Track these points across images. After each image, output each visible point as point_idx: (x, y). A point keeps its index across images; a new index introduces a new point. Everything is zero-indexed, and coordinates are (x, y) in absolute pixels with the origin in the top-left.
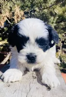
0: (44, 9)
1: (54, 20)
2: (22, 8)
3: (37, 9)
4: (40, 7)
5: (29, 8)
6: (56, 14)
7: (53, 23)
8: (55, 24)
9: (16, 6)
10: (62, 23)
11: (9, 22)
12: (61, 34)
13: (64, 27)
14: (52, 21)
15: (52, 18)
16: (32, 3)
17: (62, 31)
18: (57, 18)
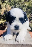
0: (20, 4)
1: (25, 9)
2: (10, 5)
3: (17, 5)
4: (18, 4)
5: (13, 5)
6: (26, 5)
8: (25, 11)
10: (29, 9)
11: (5, 12)
13: (30, 11)
14: (24, 9)
15: (24, 8)
16: (14, 2)
17: (29, 13)
18: (26, 7)
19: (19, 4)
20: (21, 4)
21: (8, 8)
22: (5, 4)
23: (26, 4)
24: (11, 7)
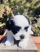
1: (26, 10)
5: (13, 6)
7: (26, 12)
9: (7, 6)
10: (31, 11)
12: (31, 17)
13: (32, 13)
15: (26, 9)
17: (31, 15)
18: (28, 9)
19: (20, 5)
20: (22, 5)
21: (7, 10)
22: (3, 5)
23: (28, 5)
24: (10, 9)
